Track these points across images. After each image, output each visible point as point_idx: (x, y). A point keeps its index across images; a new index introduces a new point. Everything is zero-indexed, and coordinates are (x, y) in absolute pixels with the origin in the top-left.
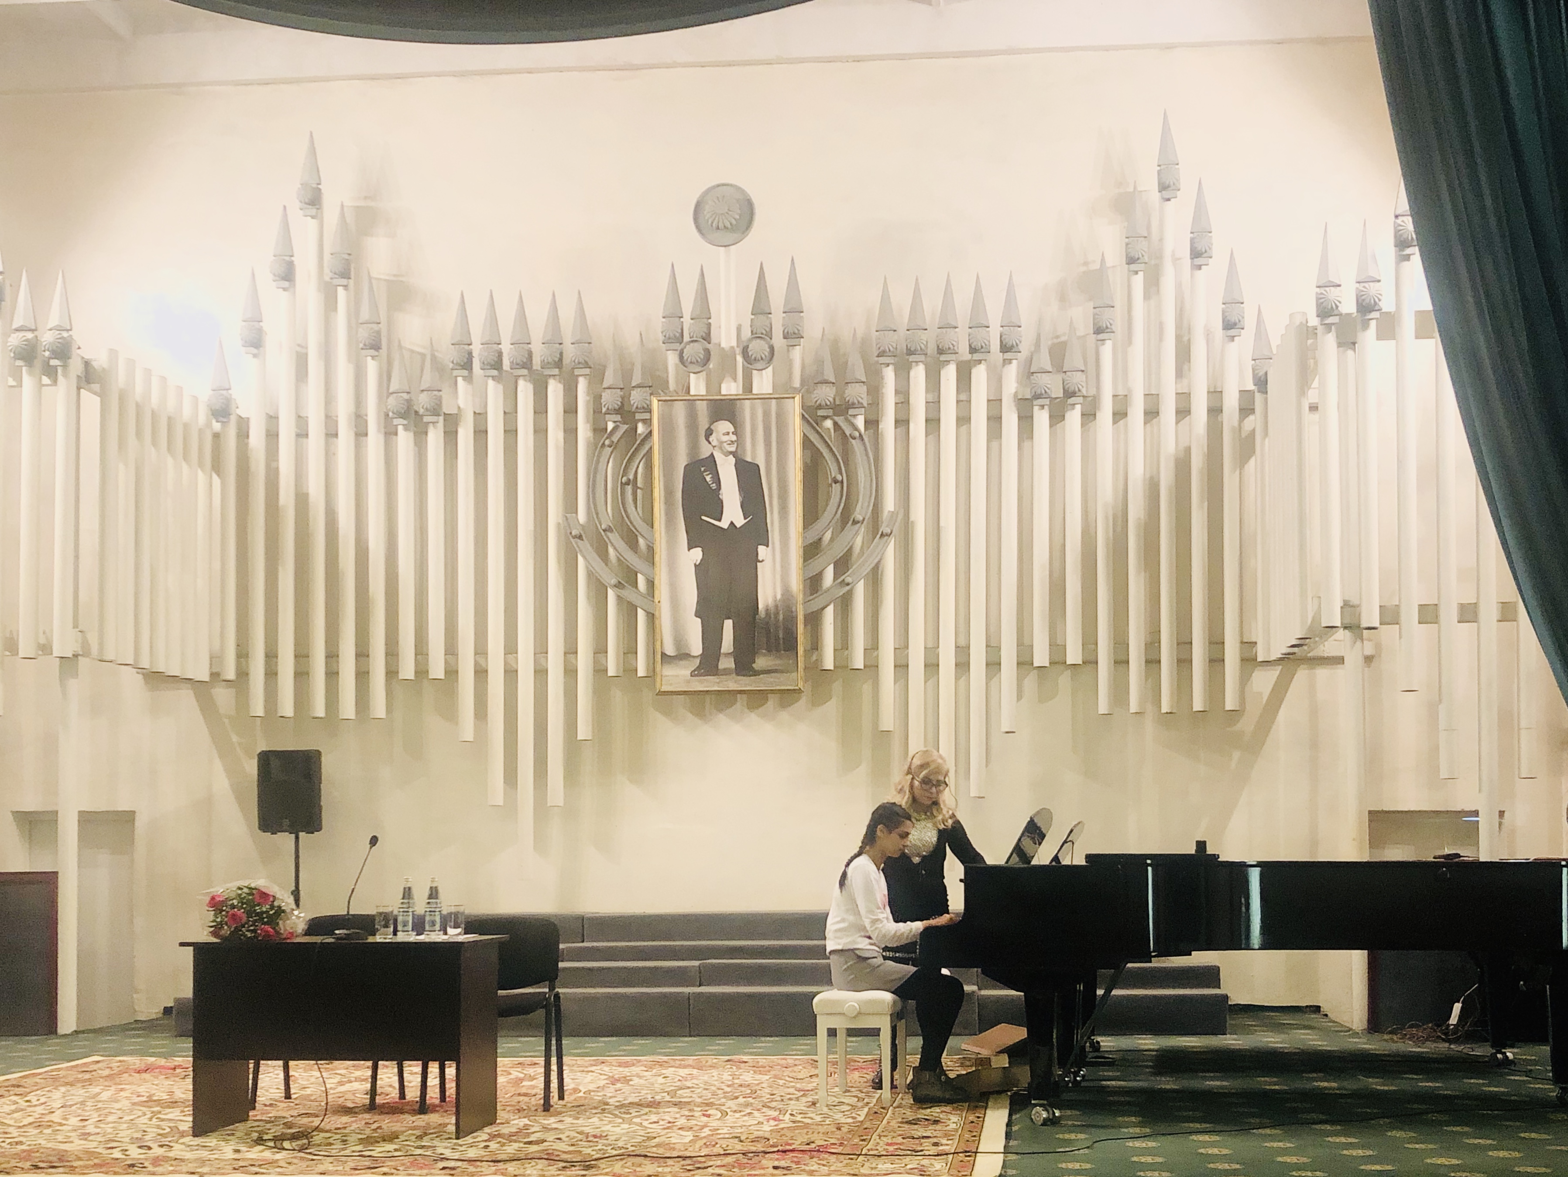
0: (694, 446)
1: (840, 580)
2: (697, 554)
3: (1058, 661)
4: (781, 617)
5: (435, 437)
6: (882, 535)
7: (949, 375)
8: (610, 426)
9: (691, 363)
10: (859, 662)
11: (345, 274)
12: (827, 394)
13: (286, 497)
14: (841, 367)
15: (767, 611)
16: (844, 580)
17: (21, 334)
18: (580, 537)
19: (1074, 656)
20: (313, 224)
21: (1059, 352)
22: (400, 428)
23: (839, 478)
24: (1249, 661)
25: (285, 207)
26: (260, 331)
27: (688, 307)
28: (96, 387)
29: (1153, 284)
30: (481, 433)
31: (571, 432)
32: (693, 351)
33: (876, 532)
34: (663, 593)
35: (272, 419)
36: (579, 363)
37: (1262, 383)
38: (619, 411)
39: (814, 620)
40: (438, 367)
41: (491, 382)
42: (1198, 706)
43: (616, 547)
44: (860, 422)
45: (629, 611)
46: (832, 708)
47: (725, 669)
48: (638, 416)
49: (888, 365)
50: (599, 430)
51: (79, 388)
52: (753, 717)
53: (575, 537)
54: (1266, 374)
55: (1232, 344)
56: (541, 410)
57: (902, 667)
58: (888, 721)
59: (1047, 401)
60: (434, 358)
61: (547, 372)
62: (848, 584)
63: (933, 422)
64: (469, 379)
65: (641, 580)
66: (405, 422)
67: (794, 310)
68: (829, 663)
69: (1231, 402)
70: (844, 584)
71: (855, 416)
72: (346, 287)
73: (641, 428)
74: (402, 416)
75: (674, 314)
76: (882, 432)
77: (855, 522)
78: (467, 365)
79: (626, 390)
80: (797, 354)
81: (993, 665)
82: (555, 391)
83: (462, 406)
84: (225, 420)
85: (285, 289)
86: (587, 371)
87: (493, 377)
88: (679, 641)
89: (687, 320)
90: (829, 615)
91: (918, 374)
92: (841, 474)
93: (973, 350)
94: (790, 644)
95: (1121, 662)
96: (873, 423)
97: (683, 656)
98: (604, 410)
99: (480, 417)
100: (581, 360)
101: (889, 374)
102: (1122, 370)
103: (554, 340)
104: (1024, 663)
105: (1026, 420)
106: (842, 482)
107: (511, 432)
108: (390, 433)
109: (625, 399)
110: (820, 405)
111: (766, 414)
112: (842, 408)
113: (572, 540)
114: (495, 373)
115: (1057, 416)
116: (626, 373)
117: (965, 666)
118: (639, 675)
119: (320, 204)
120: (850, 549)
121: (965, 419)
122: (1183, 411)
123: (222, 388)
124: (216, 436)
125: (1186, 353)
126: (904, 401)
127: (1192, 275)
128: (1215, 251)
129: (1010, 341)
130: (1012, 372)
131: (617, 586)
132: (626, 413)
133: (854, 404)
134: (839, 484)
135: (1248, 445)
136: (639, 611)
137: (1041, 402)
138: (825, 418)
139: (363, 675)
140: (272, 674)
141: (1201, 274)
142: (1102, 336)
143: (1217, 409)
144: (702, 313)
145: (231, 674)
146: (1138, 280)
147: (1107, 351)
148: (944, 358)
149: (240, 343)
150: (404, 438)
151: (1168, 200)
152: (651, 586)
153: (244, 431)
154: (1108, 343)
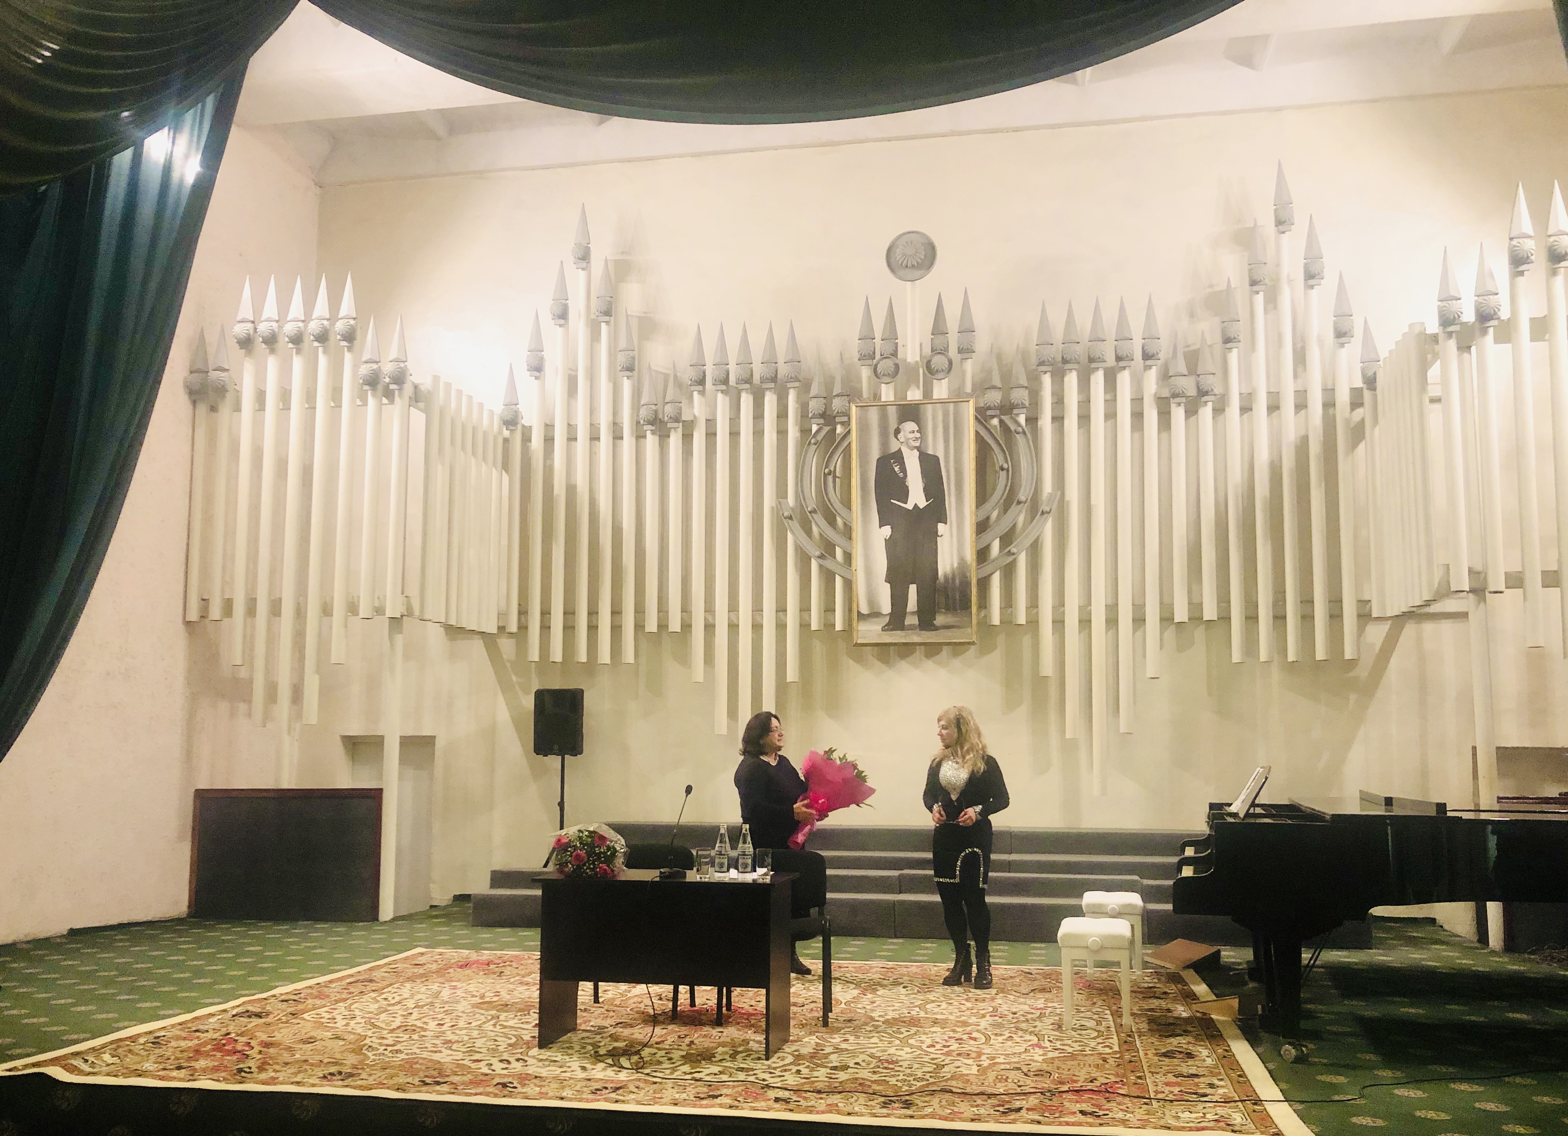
0: (885, 443)
1: (1007, 550)
2: (887, 531)
3: (1196, 617)
4: (957, 582)
5: (675, 440)
6: (1043, 513)
7: (1098, 379)
8: (815, 428)
9: (884, 375)
10: (1022, 619)
11: (608, 313)
12: (994, 397)
13: (559, 490)
14: (1006, 376)
15: (946, 576)
16: (1009, 551)
17: (369, 365)
18: (790, 518)
19: (1210, 612)
20: (582, 274)
21: (1193, 359)
22: (648, 433)
23: (1005, 466)
24: (1364, 617)
25: (562, 262)
26: (542, 359)
27: (878, 331)
28: (421, 405)
29: (1272, 301)
30: (711, 435)
31: (782, 433)
32: (886, 366)
33: (1035, 510)
34: (858, 562)
35: (549, 427)
36: (791, 378)
37: (1371, 382)
38: (823, 415)
39: (984, 584)
40: (679, 384)
41: (720, 395)
42: (1320, 655)
43: (819, 525)
44: (1022, 419)
45: (828, 577)
46: (996, 657)
48: (838, 419)
49: (1045, 372)
50: (805, 431)
51: (410, 406)
52: (929, 664)
53: (785, 518)
54: (1375, 374)
55: (1343, 350)
56: (758, 416)
57: (1059, 623)
58: (1048, 668)
59: (1184, 400)
60: (675, 377)
61: (765, 386)
62: (1014, 554)
63: (1084, 418)
64: (702, 393)
65: (839, 552)
66: (653, 428)
67: (967, 330)
68: (996, 620)
69: (1343, 397)
70: (1010, 553)
71: (1018, 415)
72: (607, 323)
73: (839, 429)
74: (651, 423)
75: (867, 337)
76: (1041, 428)
77: (1019, 503)
78: (702, 382)
79: (828, 398)
80: (969, 366)
81: (1139, 621)
82: (770, 401)
83: (697, 414)
84: (513, 428)
85: (560, 326)
86: (797, 384)
87: (722, 392)
88: (871, 602)
89: (878, 341)
90: (996, 581)
91: (1072, 380)
92: (1007, 462)
93: (1119, 359)
94: (966, 605)
95: (1251, 618)
96: (1032, 420)
97: (875, 614)
98: (810, 415)
99: (711, 423)
100: (793, 376)
101: (1047, 380)
102: (1247, 372)
103: (770, 361)
104: (1167, 619)
105: (1165, 417)
106: (1008, 470)
107: (734, 434)
108: (640, 436)
109: (828, 406)
110: (989, 406)
111: (946, 415)
112: (1008, 408)
113: (784, 520)
114: (724, 387)
115: (1191, 412)
116: (829, 384)
117: (1112, 621)
118: (837, 629)
119: (589, 259)
120: (1014, 526)
121: (1111, 415)
122: (1301, 405)
123: (512, 403)
124: (506, 440)
125: (1300, 358)
126: (1059, 401)
127: (1306, 294)
128: (1326, 273)
129: (1151, 350)
130: (1152, 376)
131: (819, 557)
132: (828, 417)
133: (1017, 405)
134: (1005, 472)
135: (1358, 433)
136: (837, 578)
137: (1178, 400)
138: (993, 417)
139: (616, 629)
140: (545, 627)
141: (1314, 292)
142: (1229, 345)
143: (1329, 404)
144: (891, 334)
145: (513, 628)
146: (1260, 299)
147: (1234, 357)
148: (1094, 365)
149: (526, 368)
150: (651, 441)
151: (1284, 232)
152: (848, 557)
153: (526, 439)
154: (1235, 350)
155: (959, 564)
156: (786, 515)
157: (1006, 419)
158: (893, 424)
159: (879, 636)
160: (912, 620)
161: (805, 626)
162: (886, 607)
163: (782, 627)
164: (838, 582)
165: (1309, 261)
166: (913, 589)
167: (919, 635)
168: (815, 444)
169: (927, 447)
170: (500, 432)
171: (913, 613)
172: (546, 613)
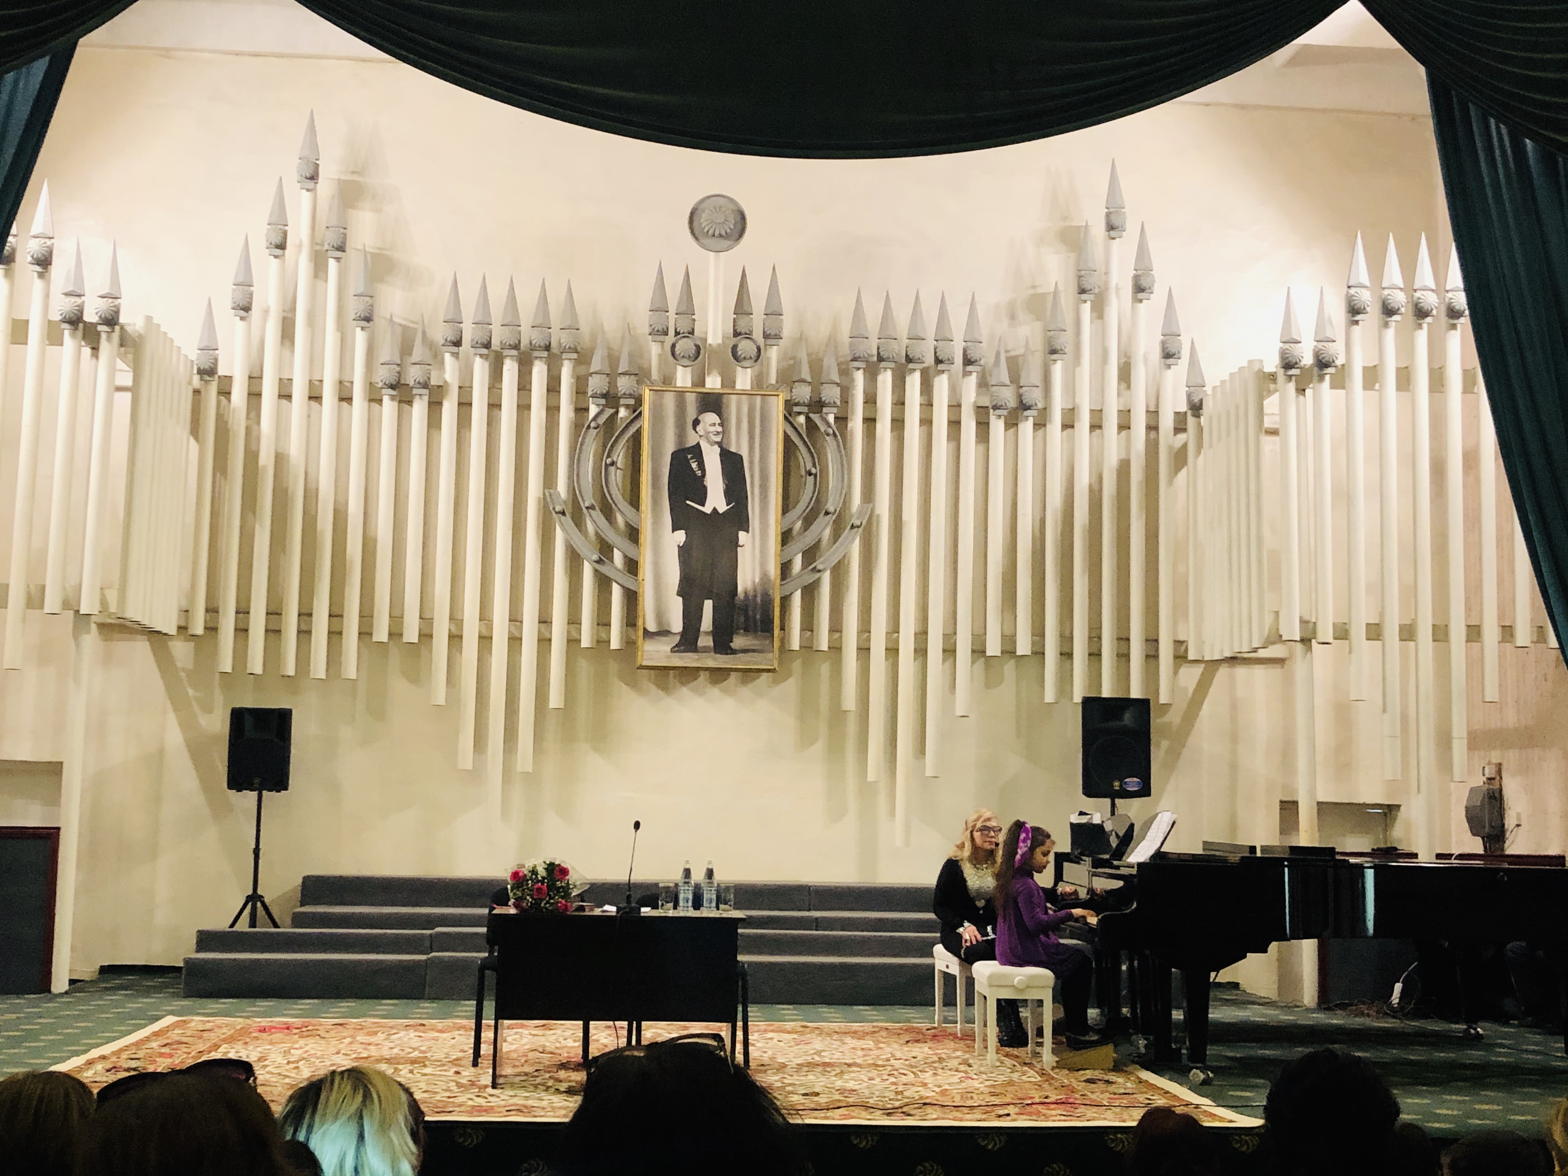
0: (681, 435)
1: (811, 567)
2: (680, 536)
3: (1009, 651)
4: (759, 600)
5: (419, 409)
6: (853, 527)
7: (914, 381)
8: (593, 410)
9: (683, 357)
10: (823, 645)
11: (339, 247)
12: (803, 393)
13: (266, 459)
14: (816, 369)
16: (815, 568)
17: (67, 299)
18: (563, 513)
19: (1023, 647)
20: (306, 196)
21: (1015, 367)
22: (386, 398)
23: (813, 471)
24: (1181, 658)
25: (281, 178)
26: (250, 296)
27: (673, 301)
29: (1099, 310)
30: (464, 405)
31: (553, 410)
32: (685, 346)
33: (843, 523)
34: (646, 573)
36: (570, 348)
37: (1196, 408)
38: (604, 396)
39: (786, 603)
40: (429, 344)
41: (478, 359)
43: (595, 522)
44: (831, 418)
45: (604, 584)
48: (622, 401)
49: (859, 369)
50: (581, 414)
52: (711, 692)
53: (559, 513)
54: (1201, 401)
55: (1169, 372)
57: (864, 650)
58: (850, 700)
59: (1005, 412)
60: (424, 333)
61: (534, 354)
62: (819, 571)
63: (898, 423)
64: (456, 355)
65: (618, 556)
66: (394, 393)
67: (774, 312)
68: (795, 645)
69: (1167, 422)
70: (813, 571)
71: (827, 414)
72: (338, 259)
73: (623, 413)
74: (392, 387)
75: (659, 308)
76: (851, 431)
78: (458, 343)
79: (612, 376)
80: (775, 354)
81: (950, 651)
82: (539, 372)
83: (448, 380)
84: (208, 378)
85: (276, 257)
86: (575, 356)
87: (481, 356)
88: (660, 616)
89: (672, 315)
90: (797, 600)
91: (886, 380)
92: (815, 467)
93: (938, 361)
94: (766, 626)
95: (1066, 655)
96: (842, 420)
98: (589, 394)
99: (465, 391)
100: (572, 346)
101: (859, 377)
102: (1071, 388)
103: (543, 326)
104: (979, 651)
105: (983, 426)
106: (816, 476)
107: (494, 406)
108: (374, 401)
109: (612, 383)
110: (798, 402)
111: (751, 409)
112: (817, 405)
113: (553, 514)
114: (485, 351)
115: (1011, 426)
116: (613, 359)
117: (921, 651)
118: (612, 647)
119: (317, 179)
120: (819, 540)
121: (927, 422)
122: (1124, 426)
123: (209, 349)
124: (197, 392)
125: (1125, 375)
126: (871, 400)
127: (1133, 308)
128: (1156, 288)
129: (973, 355)
130: (972, 381)
131: (597, 562)
132: (610, 398)
133: (829, 403)
134: (812, 477)
135: (1180, 459)
136: (615, 586)
137: (998, 412)
138: (799, 413)
141: (1141, 306)
142: (1054, 356)
143: (1152, 427)
144: (687, 309)
145: (198, 629)
146: (1086, 308)
147: (1057, 370)
148: (911, 366)
149: (230, 304)
150: (389, 407)
151: (1114, 238)
152: (632, 566)
153: (225, 393)
154: (1059, 363)
155: (761, 579)
156: (557, 510)
157: (815, 417)
158: (691, 412)
159: (668, 657)
160: (705, 641)
161: (573, 642)
162: (677, 625)
163: (544, 642)
164: (616, 592)
165: (1139, 272)
166: (708, 605)
167: (714, 659)
168: (595, 428)
169: (729, 444)
170: (192, 382)
171: (707, 633)
172: (243, 612)
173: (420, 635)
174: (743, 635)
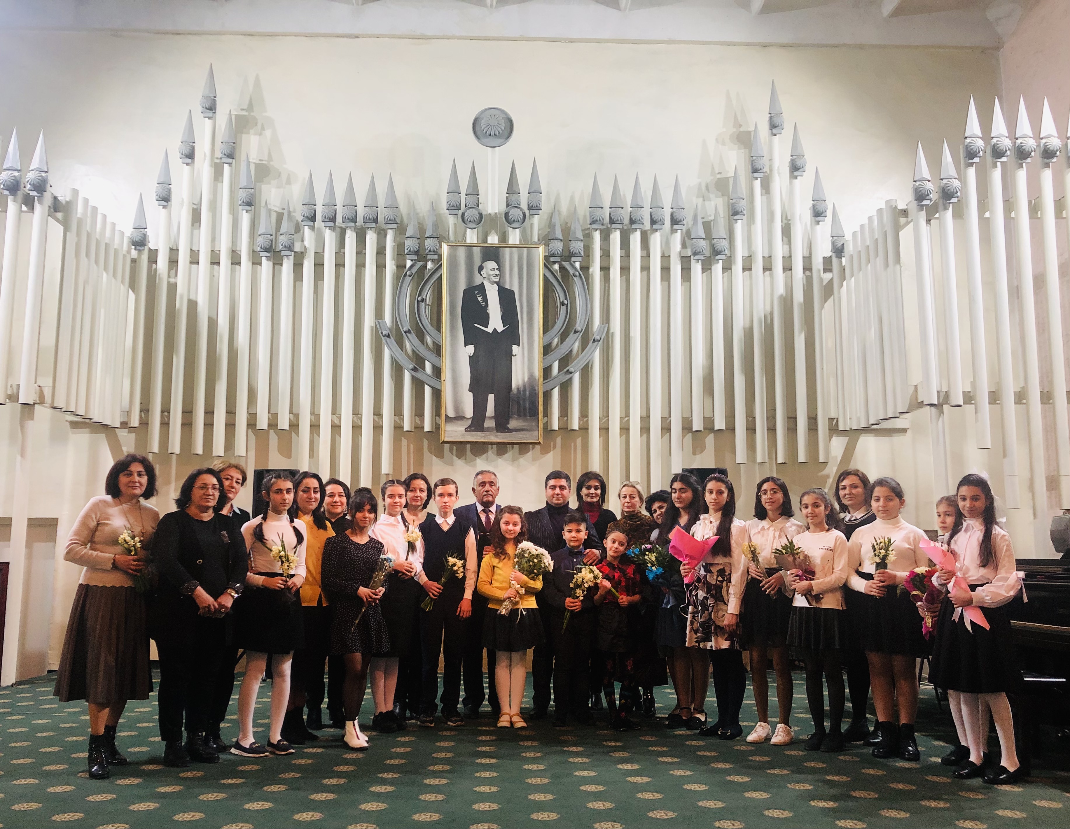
0: (470, 277)
1: (565, 370)
2: (471, 349)
3: (709, 426)
4: (527, 393)
5: (287, 266)
6: (593, 342)
7: (636, 239)
8: (409, 263)
9: (470, 221)
10: (575, 425)
11: (231, 155)
12: (558, 246)
13: (182, 304)
14: (566, 230)
15: (518, 389)
16: (568, 370)
17: (10, 172)
18: (388, 336)
19: (720, 424)
20: (208, 123)
21: (707, 226)
22: (264, 258)
23: (566, 302)
24: (833, 430)
25: (190, 111)
26: (170, 191)
27: (464, 187)
28: (59, 215)
29: (766, 188)
30: (319, 265)
31: (381, 267)
32: (471, 215)
33: (586, 339)
34: (446, 374)
35: (173, 253)
36: (390, 221)
37: (838, 252)
38: (417, 253)
39: (547, 395)
40: (292, 220)
41: (328, 231)
42: (802, 457)
43: (411, 343)
44: (577, 265)
47: (488, 428)
48: (429, 257)
49: (596, 230)
50: (400, 267)
51: (49, 215)
52: (499, 461)
53: (384, 336)
54: (843, 244)
55: (818, 227)
57: (605, 430)
59: (702, 257)
60: (289, 212)
61: (367, 225)
62: (571, 373)
63: (625, 269)
64: (312, 228)
65: (428, 366)
66: (268, 255)
67: (534, 191)
68: (555, 426)
69: (818, 263)
70: (569, 372)
71: (574, 262)
72: (230, 164)
73: (430, 265)
74: (266, 250)
75: (454, 191)
76: (592, 274)
77: (576, 332)
78: (313, 218)
79: (421, 238)
80: (536, 219)
81: (666, 429)
83: (307, 246)
84: (141, 250)
85: (187, 164)
86: (395, 226)
87: (330, 228)
88: (457, 406)
89: (463, 196)
90: (556, 393)
91: (616, 237)
92: (566, 299)
93: (653, 222)
94: (534, 413)
95: (751, 429)
96: (585, 268)
97: (459, 418)
98: (406, 252)
99: (319, 255)
100: (392, 218)
101: (597, 236)
102: (748, 239)
103: (372, 204)
104: (687, 427)
105: (686, 270)
106: (567, 305)
107: (340, 265)
108: (256, 262)
109: (422, 244)
110: (553, 254)
111: (520, 259)
112: (568, 256)
113: (382, 337)
114: (332, 224)
115: (707, 267)
116: (421, 229)
117: (645, 429)
118: (426, 430)
119: (215, 109)
120: (571, 351)
121: (646, 268)
122: (787, 268)
123: (141, 228)
124: (134, 260)
125: (787, 231)
126: (606, 254)
127: (791, 183)
128: (807, 168)
129: (678, 216)
130: (677, 238)
131: (412, 370)
132: (420, 255)
133: (576, 254)
134: (565, 307)
135: (828, 290)
136: (426, 387)
137: (697, 257)
138: (555, 263)
139: (230, 426)
140: (165, 424)
141: (797, 182)
142: (736, 217)
143: (808, 268)
144: (474, 191)
145: (135, 422)
146: (757, 184)
147: (739, 227)
148: (634, 226)
149: (155, 197)
150: (266, 265)
151: (775, 135)
152: (437, 371)
153: (153, 258)
154: (739, 221)
155: (529, 379)
156: (384, 334)
157: (566, 264)
158: (477, 261)
159: (463, 435)
160: (490, 423)
161: (398, 428)
162: (469, 413)
163: (378, 428)
164: (428, 391)
165: (794, 157)
166: (491, 398)
167: (496, 436)
168: (410, 276)
169: (505, 282)
170: (129, 252)
171: (491, 418)
172: (166, 410)
173: (290, 426)
174: (516, 419)
